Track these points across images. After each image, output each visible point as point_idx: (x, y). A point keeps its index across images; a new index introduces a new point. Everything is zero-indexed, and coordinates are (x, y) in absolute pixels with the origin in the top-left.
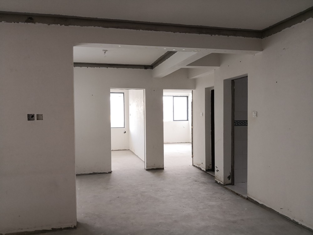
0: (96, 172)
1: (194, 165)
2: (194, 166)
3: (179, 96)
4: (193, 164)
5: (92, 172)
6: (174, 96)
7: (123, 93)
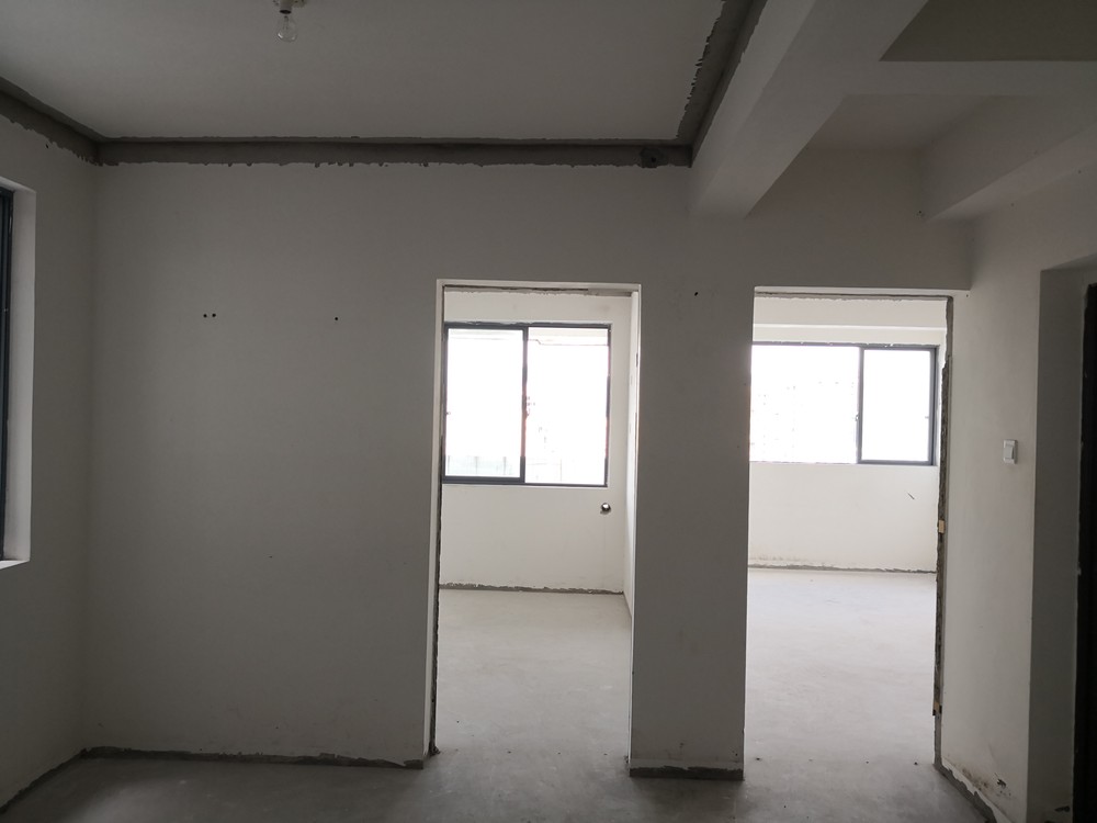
0: (337, 751)
1: (945, 764)
2: (945, 774)
3: (888, 347)
4: (938, 759)
5: (314, 753)
6: (864, 347)
7: (608, 327)
